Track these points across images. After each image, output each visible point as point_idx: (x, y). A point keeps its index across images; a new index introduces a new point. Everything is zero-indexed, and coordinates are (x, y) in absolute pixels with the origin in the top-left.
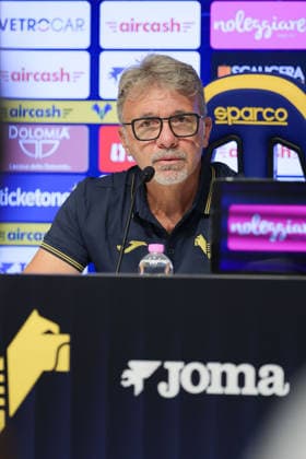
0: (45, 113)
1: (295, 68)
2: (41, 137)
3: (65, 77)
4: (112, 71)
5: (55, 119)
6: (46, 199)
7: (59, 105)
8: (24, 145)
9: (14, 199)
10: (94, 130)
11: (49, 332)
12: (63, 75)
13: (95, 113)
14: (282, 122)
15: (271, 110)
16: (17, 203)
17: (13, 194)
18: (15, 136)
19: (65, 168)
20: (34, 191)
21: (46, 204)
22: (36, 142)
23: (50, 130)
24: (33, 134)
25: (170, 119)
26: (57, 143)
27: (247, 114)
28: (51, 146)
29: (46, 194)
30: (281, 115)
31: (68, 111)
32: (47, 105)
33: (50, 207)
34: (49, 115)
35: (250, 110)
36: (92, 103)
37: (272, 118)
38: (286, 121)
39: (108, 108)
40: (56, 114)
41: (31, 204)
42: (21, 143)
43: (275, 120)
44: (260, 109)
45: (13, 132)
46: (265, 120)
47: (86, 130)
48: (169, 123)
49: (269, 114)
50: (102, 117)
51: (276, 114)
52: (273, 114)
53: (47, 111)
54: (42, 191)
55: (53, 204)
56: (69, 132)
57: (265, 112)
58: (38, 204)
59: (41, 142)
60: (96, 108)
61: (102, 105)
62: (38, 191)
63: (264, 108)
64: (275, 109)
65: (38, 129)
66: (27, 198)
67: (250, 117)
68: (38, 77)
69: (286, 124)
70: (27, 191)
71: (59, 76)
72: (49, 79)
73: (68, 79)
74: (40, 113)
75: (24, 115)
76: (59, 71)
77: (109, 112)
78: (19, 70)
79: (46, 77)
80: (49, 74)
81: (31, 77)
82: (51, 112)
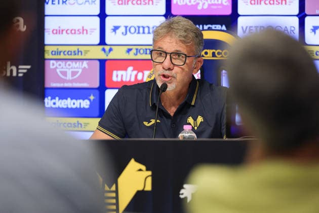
0: (73, 53)
1: (222, 26)
2: (71, 67)
3: (85, 32)
4: (113, 28)
5: (80, 57)
6: (74, 104)
7: (81, 48)
9: (54, 104)
10: (103, 62)
11: (140, 170)
12: (83, 31)
13: (103, 52)
14: (226, 57)
15: (220, 51)
16: (57, 106)
17: (54, 101)
18: (55, 67)
19: (85, 85)
20: (67, 99)
21: (74, 107)
22: (67, 70)
23: (76, 63)
24: (65, 65)
25: (171, 54)
26: (80, 71)
27: (206, 53)
28: (77, 72)
29: (74, 101)
30: (226, 54)
31: (86, 52)
32: (75, 48)
33: (76, 108)
34: (75, 54)
35: (208, 51)
36: (101, 47)
37: (220, 56)
39: (111, 50)
40: (80, 53)
42: (58, 70)
43: (222, 57)
44: (214, 51)
45: (53, 64)
47: (98, 63)
48: (170, 56)
49: (219, 53)
50: (107, 56)
51: (223, 54)
52: (221, 54)
53: (74, 52)
54: (72, 99)
55: (78, 107)
56: (88, 64)
57: (216, 52)
58: (69, 107)
59: (71, 70)
60: (104, 50)
61: (107, 48)
62: (69, 99)
63: (216, 50)
65: (69, 62)
66: (63, 103)
67: (208, 55)
68: (69, 32)
70: (62, 99)
71: (81, 31)
72: (75, 33)
73: (87, 33)
74: (70, 53)
75: (60, 54)
76: (81, 28)
77: (111, 52)
78: (57, 28)
79: (73, 32)
80: (75, 30)
81: (64, 32)
82: (77, 52)
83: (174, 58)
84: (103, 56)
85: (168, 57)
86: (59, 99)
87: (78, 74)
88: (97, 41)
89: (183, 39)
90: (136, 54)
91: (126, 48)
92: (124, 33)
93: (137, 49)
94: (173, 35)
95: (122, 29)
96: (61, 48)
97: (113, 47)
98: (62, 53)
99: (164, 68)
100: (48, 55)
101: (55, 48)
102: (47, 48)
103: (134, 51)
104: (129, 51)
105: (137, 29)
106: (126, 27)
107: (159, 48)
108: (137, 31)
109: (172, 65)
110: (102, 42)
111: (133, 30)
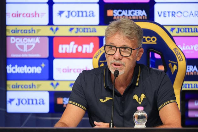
0: (28, 32)
1: (142, 11)
2: (27, 42)
3: (37, 15)
4: (59, 12)
5: (33, 34)
6: (29, 70)
7: (34, 28)
8: (19, 46)
9: (14, 70)
10: (51, 39)
12: (36, 14)
13: (51, 31)
14: (154, 42)
15: (149, 37)
16: (16, 72)
17: (13, 68)
18: (14, 42)
19: (38, 56)
20: (24, 66)
21: (29, 72)
22: (24, 45)
23: (30, 39)
24: (22, 41)
25: (120, 48)
26: (34, 45)
28: (32, 46)
29: (29, 68)
30: (154, 39)
31: (38, 30)
33: (31, 73)
34: (30, 32)
36: (50, 27)
37: (150, 41)
38: (156, 42)
39: (57, 29)
40: (33, 32)
41: (22, 72)
42: (17, 45)
43: (151, 42)
45: (13, 40)
46: (146, 42)
48: (119, 49)
49: (148, 39)
50: (54, 33)
52: (150, 39)
53: (29, 30)
54: (28, 66)
55: (33, 72)
56: (40, 40)
57: (146, 38)
58: (26, 72)
59: (27, 44)
60: (52, 29)
61: (54, 28)
62: (25, 67)
63: (146, 36)
64: (151, 37)
65: (25, 39)
66: (21, 69)
68: (25, 15)
69: (156, 43)
70: (20, 66)
71: (34, 15)
72: (29, 16)
73: (39, 16)
74: (25, 31)
75: (18, 32)
76: (34, 12)
77: (58, 31)
78: (16, 12)
79: (28, 15)
80: (29, 14)
81: (21, 16)
82: (31, 31)
83: (122, 51)
84: (51, 34)
85: (118, 50)
86: (18, 67)
87: (32, 48)
88: (47, 22)
89: (129, 36)
90: (77, 32)
91: (69, 28)
92: (68, 16)
93: (77, 29)
94: (121, 33)
95: (66, 14)
96: (19, 28)
97: (59, 27)
98: (20, 32)
99: (115, 59)
100: (9, 33)
101: (14, 28)
102: (8, 28)
103: (75, 30)
104: (71, 30)
105: (77, 13)
106: (69, 12)
107: (111, 44)
108: (77, 15)
109: (121, 56)
110: (51, 23)
111: (74, 14)
